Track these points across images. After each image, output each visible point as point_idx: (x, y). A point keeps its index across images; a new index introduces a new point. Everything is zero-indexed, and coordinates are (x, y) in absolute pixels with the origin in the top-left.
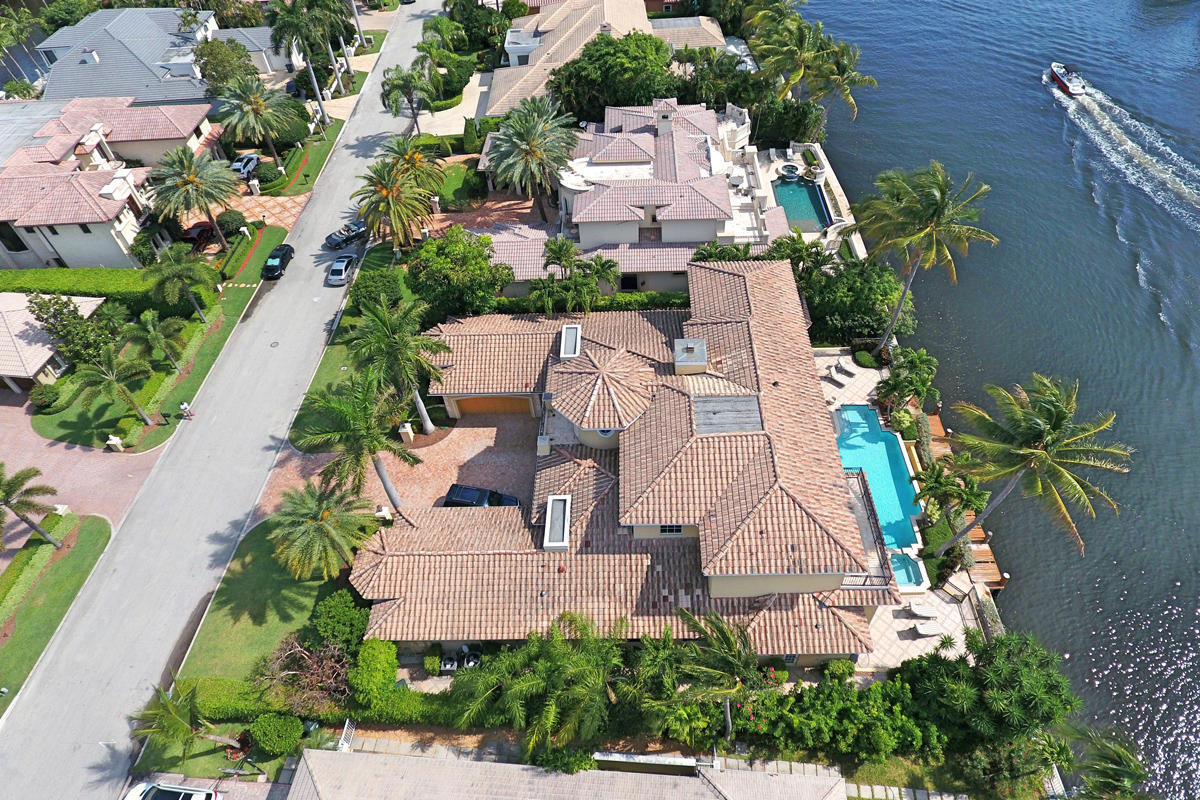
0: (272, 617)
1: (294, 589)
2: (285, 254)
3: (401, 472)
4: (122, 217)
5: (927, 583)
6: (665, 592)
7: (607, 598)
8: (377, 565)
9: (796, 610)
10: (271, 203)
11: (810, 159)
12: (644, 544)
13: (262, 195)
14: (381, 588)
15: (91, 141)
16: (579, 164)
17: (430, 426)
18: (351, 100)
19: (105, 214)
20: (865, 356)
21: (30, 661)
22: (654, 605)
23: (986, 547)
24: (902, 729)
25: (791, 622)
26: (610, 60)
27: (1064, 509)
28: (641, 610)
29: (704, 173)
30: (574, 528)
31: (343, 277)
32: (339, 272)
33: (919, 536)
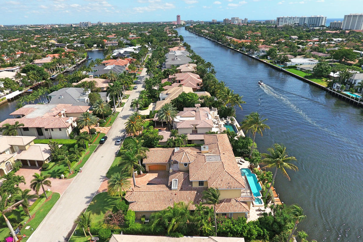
0: (102, 213)
1: (107, 207)
2: (106, 138)
4: (69, 127)
5: (263, 204)
6: (200, 199)
7: (186, 201)
8: (132, 194)
9: (231, 202)
10: (102, 128)
11: (232, 120)
12: (195, 188)
13: (99, 127)
14: (132, 199)
15: (62, 112)
16: (178, 117)
17: (142, 172)
18: (121, 108)
19: (66, 126)
20: (247, 158)
21: (39, 223)
22: (197, 202)
23: (278, 198)
24: (258, 230)
25: (230, 205)
26: (185, 97)
27: (285, 172)
28: (194, 203)
29: (207, 119)
30: (178, 185)
31: (120, 143)
32: (119, 142)
33: (261, 195)
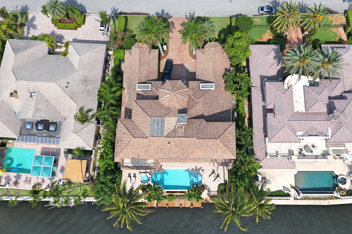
3: (181, 49)
6: (128, 114)
22: (127, 112)
28: (126, 108)
